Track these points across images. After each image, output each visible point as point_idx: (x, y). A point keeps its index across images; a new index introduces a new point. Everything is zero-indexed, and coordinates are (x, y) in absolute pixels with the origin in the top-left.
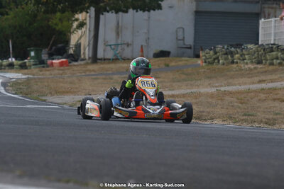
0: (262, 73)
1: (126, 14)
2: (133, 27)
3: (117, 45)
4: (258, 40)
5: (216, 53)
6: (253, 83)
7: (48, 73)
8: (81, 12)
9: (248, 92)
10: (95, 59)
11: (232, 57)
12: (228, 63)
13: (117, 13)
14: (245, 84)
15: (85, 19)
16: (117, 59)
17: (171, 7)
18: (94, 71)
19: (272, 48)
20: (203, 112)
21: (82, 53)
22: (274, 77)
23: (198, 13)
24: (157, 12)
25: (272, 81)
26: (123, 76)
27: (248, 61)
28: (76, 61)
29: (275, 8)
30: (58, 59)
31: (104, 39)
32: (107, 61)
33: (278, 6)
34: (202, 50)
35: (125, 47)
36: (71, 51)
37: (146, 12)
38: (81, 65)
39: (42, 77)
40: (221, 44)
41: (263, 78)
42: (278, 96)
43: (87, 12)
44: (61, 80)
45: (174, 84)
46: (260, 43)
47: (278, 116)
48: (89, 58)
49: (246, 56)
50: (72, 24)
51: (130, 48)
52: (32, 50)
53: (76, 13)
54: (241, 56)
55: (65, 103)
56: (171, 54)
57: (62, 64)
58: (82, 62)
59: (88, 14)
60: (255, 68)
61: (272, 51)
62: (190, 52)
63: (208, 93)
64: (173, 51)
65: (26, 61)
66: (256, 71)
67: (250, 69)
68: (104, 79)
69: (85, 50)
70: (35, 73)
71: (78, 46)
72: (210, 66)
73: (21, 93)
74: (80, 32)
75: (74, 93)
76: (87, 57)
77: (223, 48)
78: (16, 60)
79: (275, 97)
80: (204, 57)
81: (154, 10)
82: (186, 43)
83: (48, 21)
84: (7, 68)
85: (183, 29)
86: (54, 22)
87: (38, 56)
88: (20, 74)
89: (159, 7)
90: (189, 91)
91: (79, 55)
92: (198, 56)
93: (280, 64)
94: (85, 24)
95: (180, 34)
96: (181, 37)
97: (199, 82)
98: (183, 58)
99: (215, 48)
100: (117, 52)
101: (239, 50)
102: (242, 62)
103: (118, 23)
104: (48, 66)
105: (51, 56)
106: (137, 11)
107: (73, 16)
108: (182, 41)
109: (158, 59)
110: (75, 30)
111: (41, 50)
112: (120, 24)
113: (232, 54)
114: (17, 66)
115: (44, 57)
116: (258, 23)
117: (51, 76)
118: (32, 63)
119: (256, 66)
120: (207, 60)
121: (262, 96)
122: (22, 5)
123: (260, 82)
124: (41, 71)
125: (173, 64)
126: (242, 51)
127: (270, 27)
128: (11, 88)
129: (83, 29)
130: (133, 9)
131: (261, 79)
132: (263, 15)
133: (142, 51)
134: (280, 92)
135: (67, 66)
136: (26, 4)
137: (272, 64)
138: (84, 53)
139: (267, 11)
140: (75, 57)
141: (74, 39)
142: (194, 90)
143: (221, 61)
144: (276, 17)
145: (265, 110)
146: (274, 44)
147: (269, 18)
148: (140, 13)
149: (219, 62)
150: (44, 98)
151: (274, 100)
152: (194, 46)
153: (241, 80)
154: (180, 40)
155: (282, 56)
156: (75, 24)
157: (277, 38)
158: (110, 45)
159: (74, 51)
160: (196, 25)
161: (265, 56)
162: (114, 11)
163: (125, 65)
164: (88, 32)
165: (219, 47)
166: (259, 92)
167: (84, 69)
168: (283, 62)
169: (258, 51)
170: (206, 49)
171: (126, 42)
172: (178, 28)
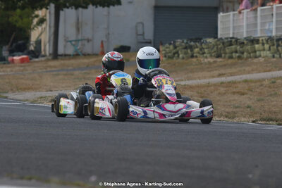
0: (221, 66)
1: (86, 10)
2: (93, 23)
3: (77, 41)
4: (217, 34)
5: (175, 47)
6: (213, 77)
7: (9, 69)
8: (41, 9)
9: (208, 86)
10: (55, 55)
11: (192, 51)
12: (188, 58)
13: (76, 8)
14: (205, 78)
15: (45, 16)
16: (78, 55)
18: (55, 67)
19: (231, 41)
21: (42, 49)
22: (234, 70)
23: (157, 8)
24: (117, 7)
25: (232, 75)
26: (83, 72)
27: (208, 55)
28: (37, 57)
29: (234, 2)
30: (19, 56)
31: (65, 37)
32: (67, 57)
34: (162, 44)
35: (86, 42)
36: (32, 48)
37: (106, 8)
38: (42, 61)
39: (3, 73)
40: (181, 38)
41: (223, 71)
42: (237, 90)
43: (47, 9)
44: (23, 77)
46: (219, 36)
47: (238, 110)
48: (50, 54)
49: (206, 50)
50: (32, 20)
51: (91, 43)
53: (36, 9)
54: (201, 49)
55: (27, 100)
56: (131, 50)
57: (22, 61)
58: (43, 59)
59: (48, 11)
60: (215, 62)
61: (231, 45)
64: (133, 46)
66: (215, 65)
67: (210, 63)
68: (66, 75)
69: (45, 46)
71: (38, 42)
72: (170, 61)
74: (40, 28)
75: (36, 89)
76: (48, 54)
77: (183, 42)
79: (235, 90)
80: (164, 52)
81: (114, 5)
82: (146, 38)
83: (8, 18)
85: (143, 25)
86: (15, 19)
89: (119, 3)
91: (40, 51)
93: (239, 57)
94: (45, 20)
95: (140, 29)
96: (140, 32)
99: (174, 42)
100: (78, 48)
101: (198, 44)
102: (201, 56)
103: (78, 19)
104: (9, 63)
105: (12, 52)
106: (96, 7)
107: (33, 12)
108: (141, 37)
110: (35, 26)
111: (2, 47)
112: (80, 20)
113: (191, 48)
115: (5, 53)
116: (217, 17)
117: (12, 73)
119: (215, 59)
120: (167, 55)
121: (222, 90)
123: (220, 75)
124: (2, 68)
125: (133, 59)
126: (201, 45)
127: (229, 21)
129: (44, 26)
130: (93, 5)
131: (220, 72)
132: (221, 9)
133: (102, 46)
134: (239, 86)
135: (28, 62)
137: (231, 57)
138: (45, 50)
139: (225, 5)
140: (36, 54)
141: (34, 35)
143: (181, 56)
144: (234, 11)
145: (226, 103)
146: (233, 38)
147: (227, 12)
148: (100, 9)
149: (178, 56)
150: (5, 95)
151: (234, 93)
152: (154, 40)
153: (200, 74)
154: (140, 35)
155: (241, 49)
156: (35, 21)
157: (236, 32)
158: (71, 41)
159: (35, 48)
160: (156, 20)
161: (224, 50)
162: (73, 7)
163: (86, 61)
164: (48, 28)
165: (179, 42)
166: (219, 86)
167: (45, 65)
168: (242, 56)
169: (217, 45)
170: (166, 43)
171: (86, 37)
172: (138, 23)
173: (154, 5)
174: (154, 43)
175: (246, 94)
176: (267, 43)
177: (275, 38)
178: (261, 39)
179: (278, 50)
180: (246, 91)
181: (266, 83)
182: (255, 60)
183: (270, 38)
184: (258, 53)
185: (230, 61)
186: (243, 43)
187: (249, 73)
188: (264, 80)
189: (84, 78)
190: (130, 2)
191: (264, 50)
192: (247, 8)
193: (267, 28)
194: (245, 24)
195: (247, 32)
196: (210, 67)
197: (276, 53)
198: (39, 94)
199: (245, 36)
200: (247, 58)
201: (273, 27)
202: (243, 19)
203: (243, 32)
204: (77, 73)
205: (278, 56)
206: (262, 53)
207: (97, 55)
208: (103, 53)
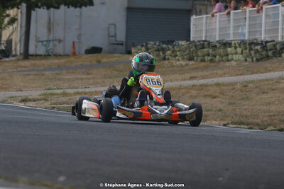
0: (193, 69)
1: (58, 10)
2: (65, 23)
3: (48, 41)
4: (190, 36)
5: (147, 49)
6: (185, 80)
8: (12, 8)
9: (180, 89)
10: (26, 55)
11: (164, 53)
12: (160, 60)
13: (48, 8)
14: (177, 80)
15: (17, 15)
16: (49, 55)
18: (25, 67)
19: (203, 44)
21: (13, 48)
22: (205, 73)
23: (130, 10)
24: (91, 7)
25: (203, 78)
26: (54, 72)
27: (180, 58)
28: (8, 57)
29: (207, 5)
31: (36, 36)
32: (38, 57)
33: (209, 3)
34: (134, 46)
35: (57, 43)
36: (3, 47)
37: (78, 9)
38: (12, 61)
40: (151, 40)
41: (194, 74)
42: (209, 93)
43: (19, 8)
45: (106, 80)
46: (192, 39)
47: (209, 113)
48: (21, 54)
49: (178, 53)
50: (3, 20)
51: (62, 44)
53: (8, 9)
54: (173, 52)
56: (103, 51)
58: (14, 59)
59: (20, 10)
60: (187, 65)
61: (203, 48)
62: (122, 48)
64: (105, 47)
66: (188, 68)
67: (181, 66)
68: (36, 75)
69: (16, 46)
71: (9, 42)
74: (11, 28)
75: (5, 89)
76: (18, 53)
77: (155, 44)
79: (206, 93)
81: (86, 6)
82: (118, 39)
85: (114, 25)
89: (91, 4)
91: (11, 51)
92: (130, 53)
93: (211, 61)
94: (16, 20)
95: (112, 29)
96: (112, 34)
98: (115, 55)
99: (146, 44)
100: (49, 48)
101: (170, 47)
102: (173, 58)
103: (50, 20)
107: (4, 12)
108: (113, 39)
109: (90, 55)
110: (6, 26)
112: (52, 20)
113: (163, 50)
116: (189, 20)
119: (188, 62)
121: (194, 92)
123: (191, 78)
125: (104, 60)
126: (173, 47)
127: (202, 24)
129: (15, 25)
130: (65, 5)
131: (192, 75)
132: (194, 12)
133: (74, 47)
134: (211, 89)
137: (203, 60)
138: (16, 49)
139: (198, 8)
140: (6, 53)
141: (5, 35)
144: (207, 14)
146: (205, 41)
147: (200, 15)
148: (72, 9)
151: (206, 96)
152: (126, 42)
153: (173, 77)
154: (112, 36)
155: (213, 53)
156: (7, 20)
157: (208, 35)
158: (42, 42)
159: (5, 47)
160: (128, 22)
161: (196, 53)
162: (45, 7)
163: (57, 61)
164: (19, 27)
165: (151, 44)
166: (191, 89)
167: (16, 65)
168: (214, 59)
169: (189, 48)
170: (138, 45)
171: (57, 38)
172: (110, 24)
173: (126, 5)
174: (126, 44)
175: (218, 97)
176: (240, 47)
177: (248, 42)
178: (233, 42)
179: (251, 55)
180: (217, 94)
181: (238, 86)
182: (227, 64)
183: (243, 42)
184: (230, 56)
185: (203, 64)
186: (216, 46)
187: (221, 76)
188: (236, 83)
189: (55, 79)
190: (103, 3)
191: (236, 53)
192: (220, 11)
193: (240, 31)
194: (217, 27)
195: (220, 35)
196: (182, 70)
197: (248, 56)
198: (8, 94)
199: (217, 39)
200: (219, 61)
201: (246, 30)
202: (215, 22)
203: (216, 35)
204: (47, 73)
205: (250, 60)
206: (234, 56)
207: (68, 56)
208: (74, 54)
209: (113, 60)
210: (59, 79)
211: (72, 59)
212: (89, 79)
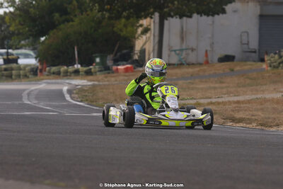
1: (190, 19)
2: (198, 32)
3: (181, 50)
5: (281, 57)
7: (113, 79)
8: (146, 18)
13: (181, 18)
15: (150, 25)
16: (182, 64)
17: (235, 11)
20: (269, 118)
21: (147, 58)
23: (262, 17)
24: (224, 15)
26: (189, 81)
28: (141, 66)
30: (123, 65)
31: (169, 45)
32: (172, 66)
34: (267, 54)
35: (190, 52)
36: (136, 57)
37: (210, 17)
39: (107, 83)
43: (151, 18)
45: (239, 89)
50: (136, 30)
51: (195, 53)
52: (97, 57)
53: (141, 19)
56: (236, 58)
57: (127, 70)
59: (152, 20)
62: (255, 56)
63: (273, 98)
64: (238, 56)
65: (91, 67)
69: (149, 55)
70: (100, 79)
71: (143, 52)
72: (275, 71)
73: (87, 100)
74: (144, 37)
78: (82, 66)
80: (269, 62)
81: (218, 14)
82: (251, 47)
83: (113, 27)
84: (73, 75)
85: (247, 33)
87: (103, 63)
88: (85, 81)
89: (224, 12)
90: (254, 97)
91: (144, 61)
92: (262, 60)
94: (150, 29)
95: (245, 38)
96: (245, 41)
97: (264, 87)
98: (249, 63)
99: (279, 52)
100: (182, 57)
103: (182, 29)
104: (113, 72)
105: (116, 62)
106: (201, 16)
107: (138, 22)
108: (245, 46)
109: (223, 63)
110: (139, 36)
111: (106, 57)
112: (184, 29)
114: (83, 73)
115: (109, 63)
117: (116, 82)
118: (97, 69)
120: (272, 65)
122: (87, 11)
124: (106, 77)
125: (237, 68)
128: (76, 96)
129: (148, 35)
130: (198, 14)
133: (207, 55)
135: (132, 71)
136: (91, 10)
140: (140, 63)
141: (138, 45)
142: (259, 96)
148: (204, 17)
152: (259, 50)
154: (245, 44)
156: (140, 30)
158: (175, 51)
159: (139, 57)
160: (260, 29)
162: (178, 16)
163: (191, 70)
164: (152, 37)
170: (271, 53)
171: (190, 47)
172: (243, 32)
173: (259, 13)
174: (259, 52)
189: (189, 88)
207: (201, 64)
208: (207, 62)
209: (246, 68)
210: (193, 89)
211: (205, 67)
212: (222, 88)
